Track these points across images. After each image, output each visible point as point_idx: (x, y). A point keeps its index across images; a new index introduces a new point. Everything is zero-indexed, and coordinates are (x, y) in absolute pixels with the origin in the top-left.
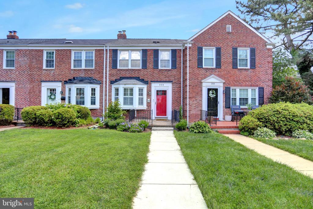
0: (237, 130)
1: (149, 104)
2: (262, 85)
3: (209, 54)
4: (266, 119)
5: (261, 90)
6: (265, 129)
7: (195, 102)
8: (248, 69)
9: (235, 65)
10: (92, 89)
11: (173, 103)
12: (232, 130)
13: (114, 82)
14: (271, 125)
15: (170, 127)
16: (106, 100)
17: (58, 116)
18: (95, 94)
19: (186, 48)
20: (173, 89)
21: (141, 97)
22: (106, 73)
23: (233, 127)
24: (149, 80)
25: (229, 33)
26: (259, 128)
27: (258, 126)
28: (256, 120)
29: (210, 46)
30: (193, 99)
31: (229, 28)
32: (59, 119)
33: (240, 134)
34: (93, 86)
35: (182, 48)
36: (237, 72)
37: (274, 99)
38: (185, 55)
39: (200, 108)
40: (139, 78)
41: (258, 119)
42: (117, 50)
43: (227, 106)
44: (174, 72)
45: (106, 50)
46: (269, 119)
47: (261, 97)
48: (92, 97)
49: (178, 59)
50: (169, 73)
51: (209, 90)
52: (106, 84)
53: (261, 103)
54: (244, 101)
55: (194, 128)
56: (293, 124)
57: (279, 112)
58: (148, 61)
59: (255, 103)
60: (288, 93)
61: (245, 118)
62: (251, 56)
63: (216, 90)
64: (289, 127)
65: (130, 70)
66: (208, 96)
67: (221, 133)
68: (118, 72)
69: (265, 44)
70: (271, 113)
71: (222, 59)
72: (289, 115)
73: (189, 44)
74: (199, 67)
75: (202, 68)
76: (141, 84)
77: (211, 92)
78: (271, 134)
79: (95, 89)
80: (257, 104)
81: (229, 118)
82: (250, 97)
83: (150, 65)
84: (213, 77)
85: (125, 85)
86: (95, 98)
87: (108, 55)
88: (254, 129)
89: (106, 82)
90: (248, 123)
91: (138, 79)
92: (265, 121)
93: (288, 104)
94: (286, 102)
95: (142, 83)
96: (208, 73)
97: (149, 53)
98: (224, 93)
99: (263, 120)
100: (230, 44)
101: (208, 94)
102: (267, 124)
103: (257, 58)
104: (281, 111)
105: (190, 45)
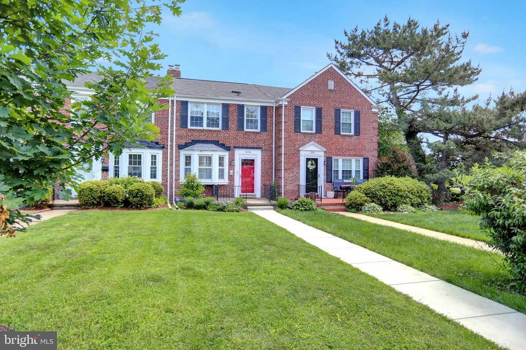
0: (343, 207)
1: (231, 178)
2: (367, 155)
3: (308, 115)
4: (373, 194)
5: (366, 160)
6: (373, 204)
7: (291, 175)
8: (352, 136)
9: (337, 131)
10: (152, 156)
11: (262, 176)
12: (339, 207)
13: (183, 147)
14: (378, 200)
15: (267, 206)
16: (171, 172)
17: (137, 193)
18: (155, 162)
19: (280, 107)
20: (262, 158)
21: (221, 168)
22: (172, 134)
23: (339, 204)
24: (232, 146)
25: (331, 90)
26: (366, 204)
27: (365, 201)
28: (364, 195)
29: (309, 105)
30: (289, 171)
31: (331, 85)
32: (138, 197)
33: (347, 211)
34: (154, 152)
35: (274, 105)
36: (340, 139)
37: (380, 173)
38: (279, 115)
39: (297, 183)
40: (218, 142)
41: (366, 194)
42: (187, 102)
43: (329, 180)
44: (264, 136)
45: (173, 101)
46: (376, 194)
47: (366, 170)
48: (151, 168)
49: (269, 119)
50: (258, 136)
51: (308, 160)
52: (172, 149)
53: (366, 177)
54: (347, 173)
55: (299, 206)
56: (398, 198)
57: (384, 187)
58: (231, 119)
59: (359, 176)
60: (393, 166)
61: (353, 194)
62: (355, 120)
63: (316, 160)
64: (395, 202)
65: (206, 130)
66: (307, 168)
67: (327, 210)
68: (189, 134)
69: (370, 106)
70: (378, 187)
71: (323, 122)
72: (394, 190)
73: (285, 101)
74: (296, 131)
75: (300, 132)
76: (222, 151)
77: (310, 162)
78: (378, 209)
79: (155, 156)
80: (362, 177)
81: (331, 194)
82: (354, 169)
83: (233, 125)
84: (312, 144)
85: (201, 151)
86: (155, 168)
87: (175, 108)
88: (361, 205)
89: (172, 146)
90: (356, 198)
91: (216, 143)
92: (372, 196)
93: (394, 178)
94: (391, 176)
95: (222, 149)
96: (307, 139)
97: (231, 109)
98: (325, 164)
99: (370, 195)
100: (332, 104)
101: (307, 164)
102: (374, 200)
103: (362, 123)
104: (387, 185)
105: (286, 103)
